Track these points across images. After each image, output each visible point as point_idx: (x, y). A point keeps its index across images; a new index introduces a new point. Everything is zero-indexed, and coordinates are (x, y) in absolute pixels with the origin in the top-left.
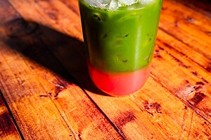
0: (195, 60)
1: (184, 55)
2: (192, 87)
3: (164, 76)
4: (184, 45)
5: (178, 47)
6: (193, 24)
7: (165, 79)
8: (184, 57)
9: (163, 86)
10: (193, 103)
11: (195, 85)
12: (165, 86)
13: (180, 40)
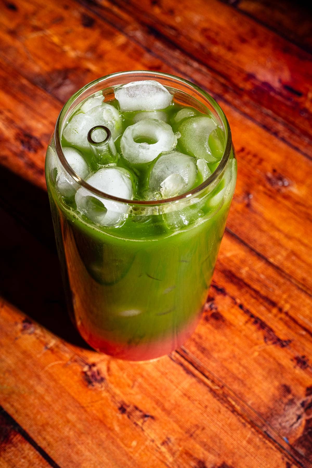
0: (300, 318)
1: (274, 304)
2: (299, 403)
3: (235, 378)
4: (270, 271)
5: (259, 281)
6: (287, 197)
7: (236, 386)
8: (275, 311)
9: (234, 411)
10: (302, 451)
11: (304, 399)
12: (238, 408)
13: (261, 257)
